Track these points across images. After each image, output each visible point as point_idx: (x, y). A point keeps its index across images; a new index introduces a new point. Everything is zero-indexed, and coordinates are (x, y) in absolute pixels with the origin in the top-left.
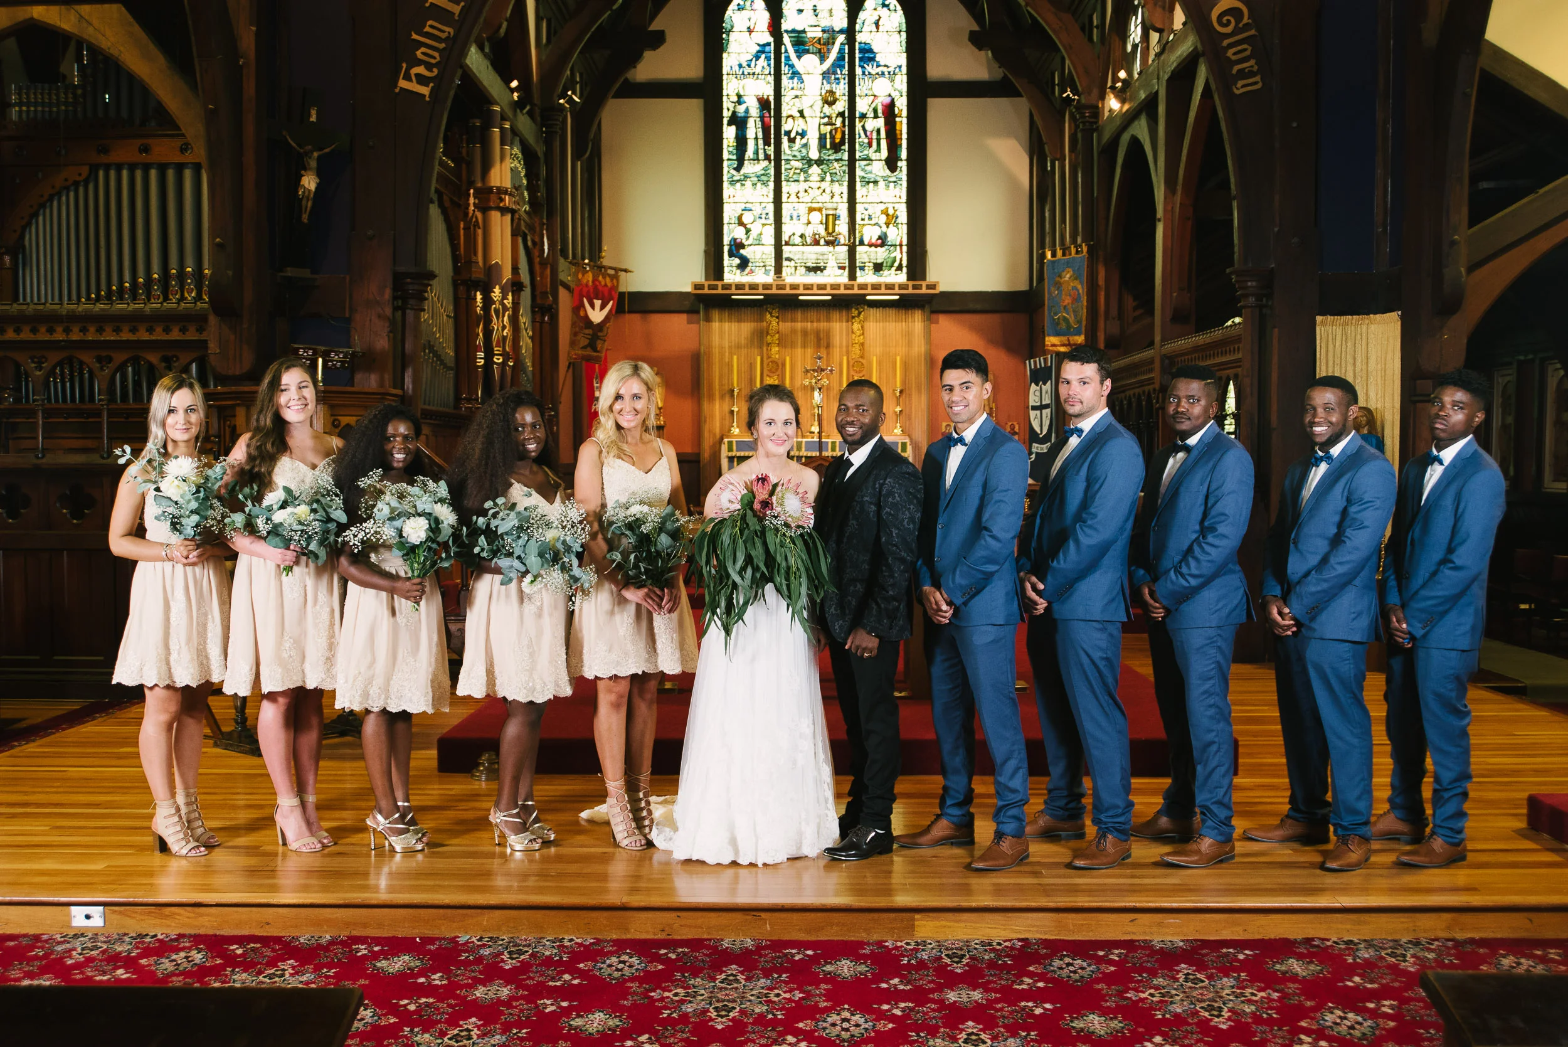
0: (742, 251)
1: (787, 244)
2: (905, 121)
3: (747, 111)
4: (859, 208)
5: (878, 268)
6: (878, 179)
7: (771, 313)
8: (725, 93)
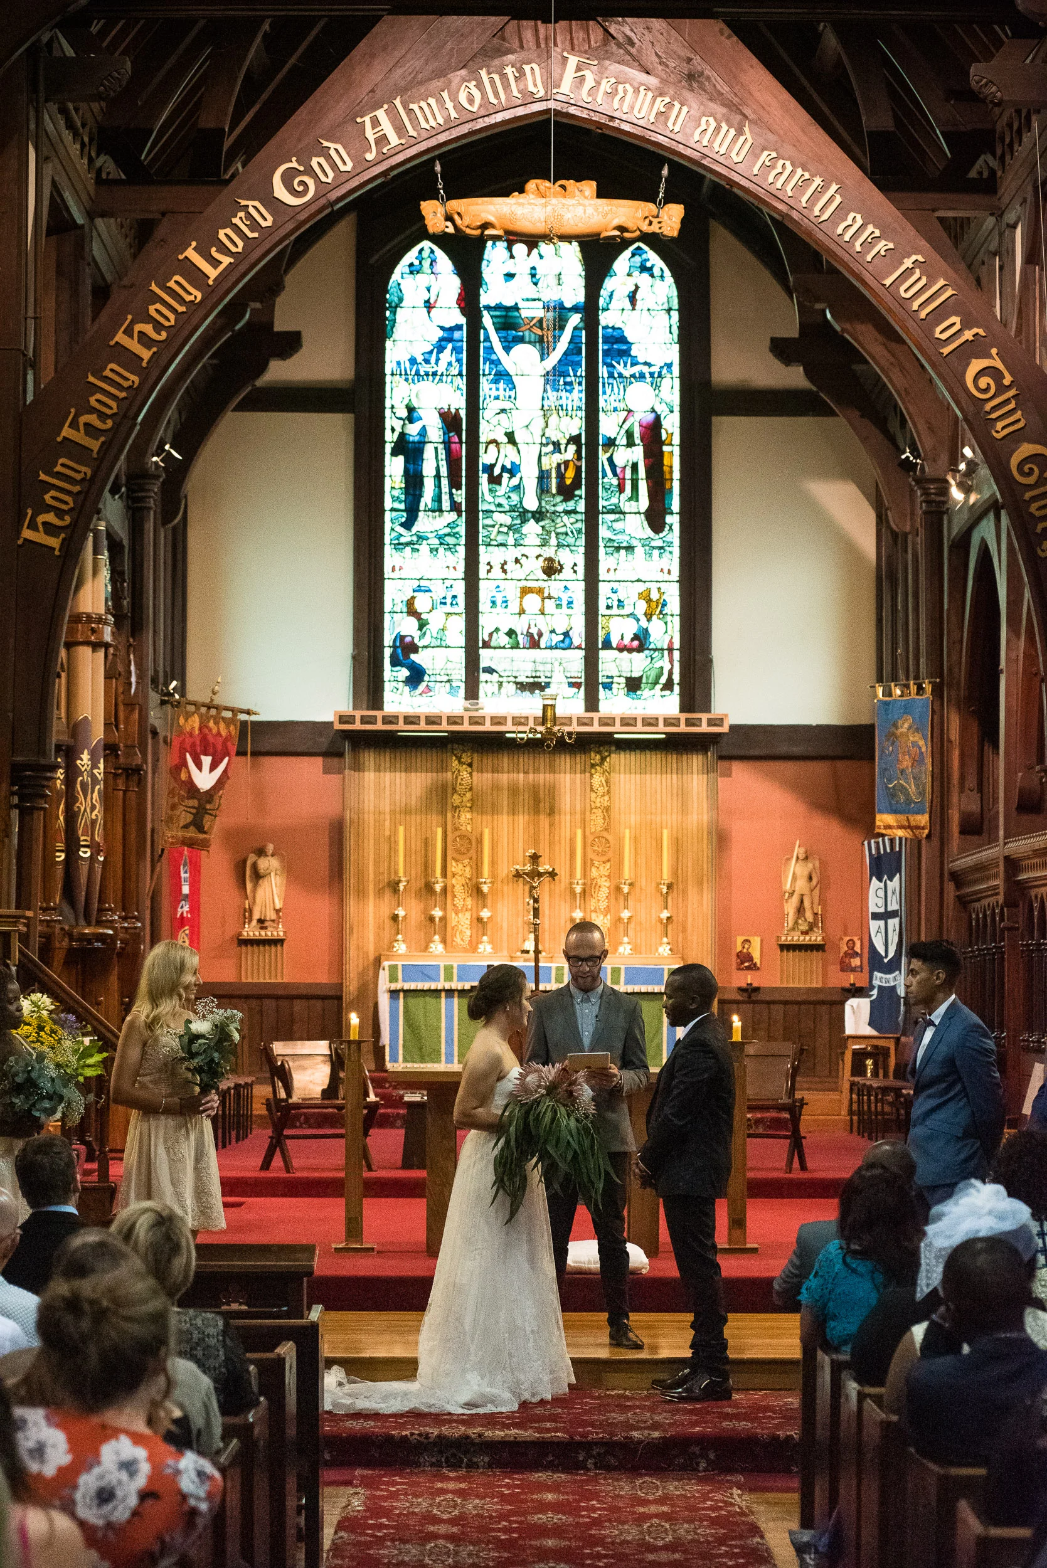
0: (413, 657)
1: (486, 645)
2: (677, 451)
3: (423, 432)
4: (604, 590)
5: (633, 685)
6: (634, 543)
7: (459, 759)
8: (388, 404)
